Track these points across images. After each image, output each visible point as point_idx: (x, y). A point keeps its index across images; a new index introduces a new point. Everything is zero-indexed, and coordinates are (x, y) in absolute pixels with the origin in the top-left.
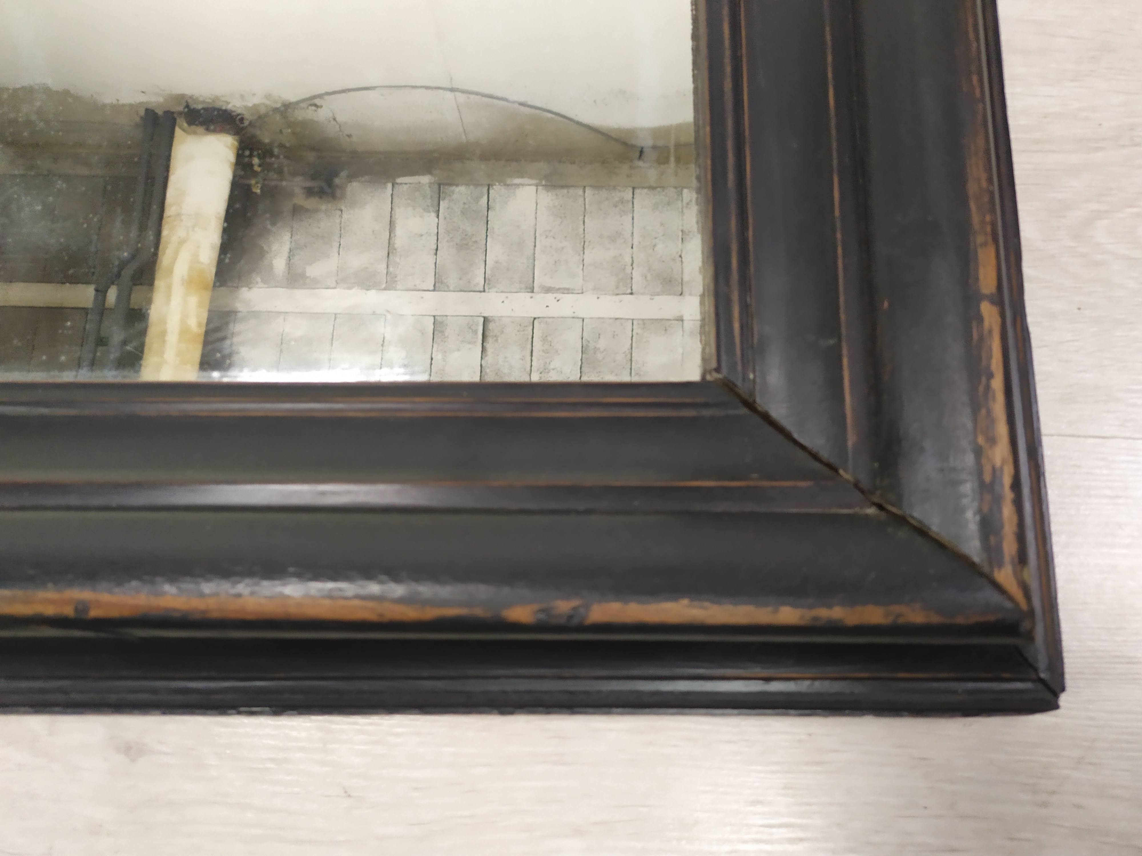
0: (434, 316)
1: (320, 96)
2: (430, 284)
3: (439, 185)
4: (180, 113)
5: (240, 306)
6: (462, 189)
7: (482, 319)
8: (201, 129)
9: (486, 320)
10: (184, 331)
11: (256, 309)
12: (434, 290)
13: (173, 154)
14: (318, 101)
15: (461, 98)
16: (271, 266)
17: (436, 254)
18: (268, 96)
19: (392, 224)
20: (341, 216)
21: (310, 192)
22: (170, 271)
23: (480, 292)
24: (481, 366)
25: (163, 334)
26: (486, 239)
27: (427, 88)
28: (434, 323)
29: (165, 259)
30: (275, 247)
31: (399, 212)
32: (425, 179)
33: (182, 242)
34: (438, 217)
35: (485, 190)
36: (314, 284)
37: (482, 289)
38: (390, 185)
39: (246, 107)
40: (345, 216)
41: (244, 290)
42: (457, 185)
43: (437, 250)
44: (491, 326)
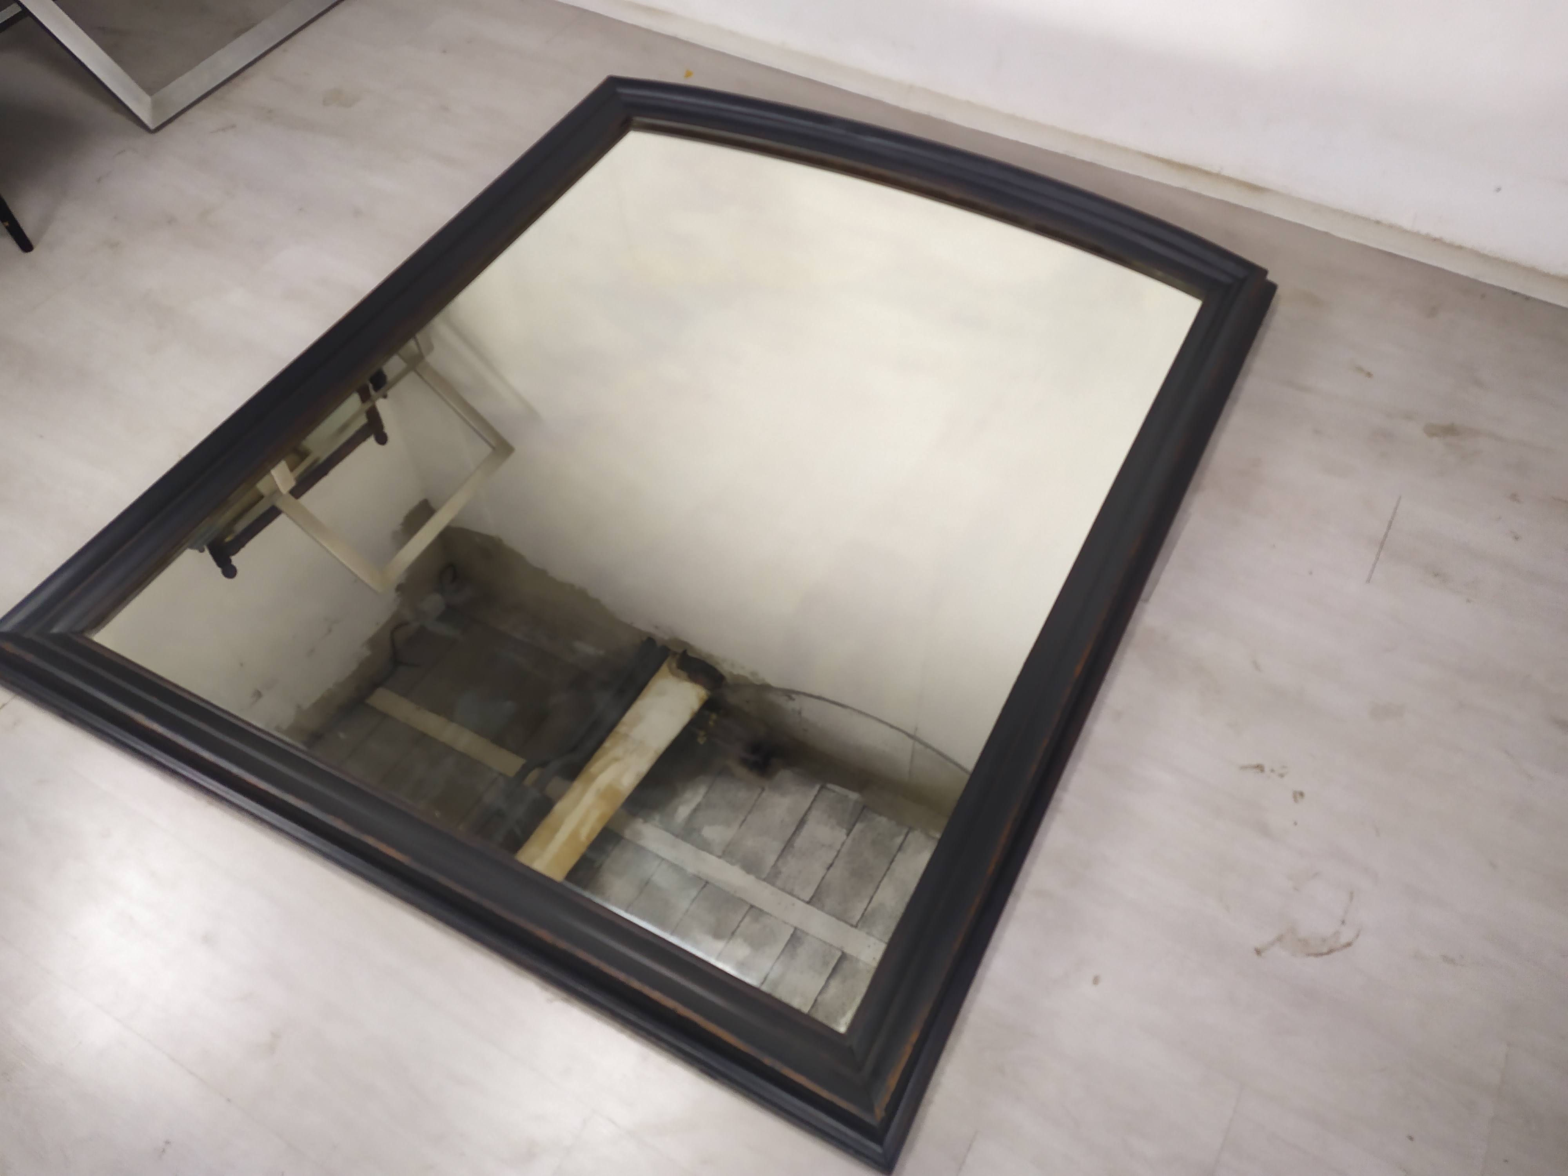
0: (796, 929)
1: (798, 693)
2: (808, 894)
3: (864, 807)
4: (675, 654)
5: (627, 834)
6: (883, 820)
7: (839, 954)
8: (684, 674)
9: (843, 957)
10: (574, 835)
11: (642, 843)
12: (808, 903)
13: (650, 683)
14: (794, 696)
15: (918, 746)
16: (675, 810)
17: (828, 869)
18: (754, 674)
19: (802, 823)
20: (760, 795)
21: (744, 762)
22: (593, 778)
23: (852, 926)
24: (816, 1000)
25: (555, 830)
26: (883, 878)
27: (892, 726)
28: (792, 935)
29: (594, 767)
30: (688, 795)
31: (815, 814)
32: (854, 796)
33: (616, 760)
34: (848, 835)
35: (905, 831)
36: (705, 846)
37: (855, 924)
38: (817, 787)
39: (731, 673)
40: (764, 794)
41: (640, 820)
42: (881, 814)
43: (831, 865)
44: (846, 965)
